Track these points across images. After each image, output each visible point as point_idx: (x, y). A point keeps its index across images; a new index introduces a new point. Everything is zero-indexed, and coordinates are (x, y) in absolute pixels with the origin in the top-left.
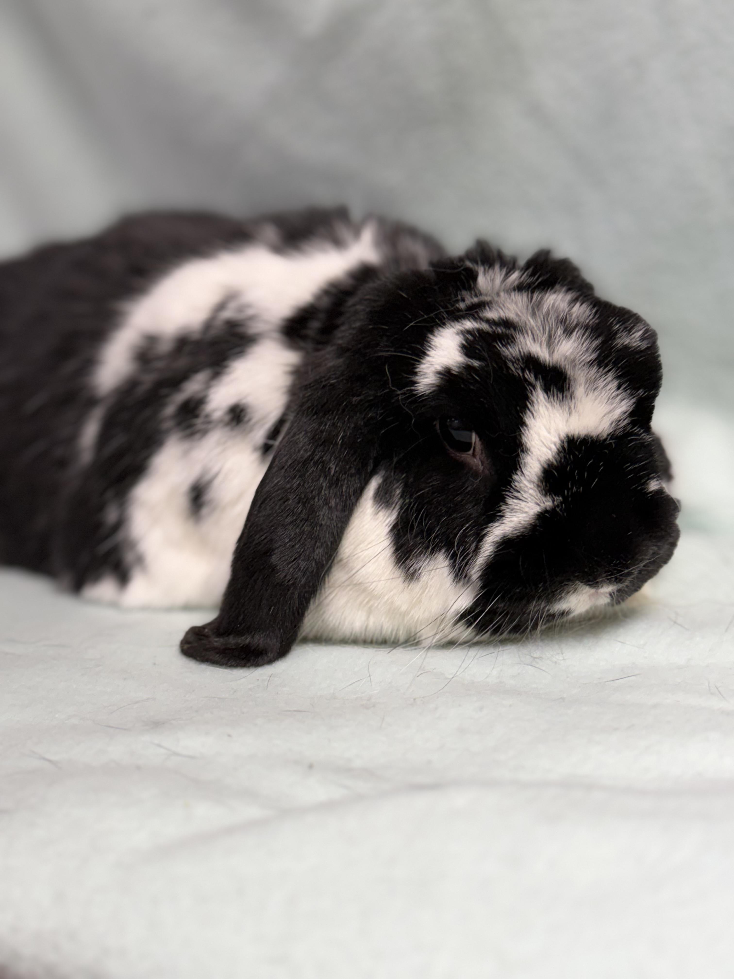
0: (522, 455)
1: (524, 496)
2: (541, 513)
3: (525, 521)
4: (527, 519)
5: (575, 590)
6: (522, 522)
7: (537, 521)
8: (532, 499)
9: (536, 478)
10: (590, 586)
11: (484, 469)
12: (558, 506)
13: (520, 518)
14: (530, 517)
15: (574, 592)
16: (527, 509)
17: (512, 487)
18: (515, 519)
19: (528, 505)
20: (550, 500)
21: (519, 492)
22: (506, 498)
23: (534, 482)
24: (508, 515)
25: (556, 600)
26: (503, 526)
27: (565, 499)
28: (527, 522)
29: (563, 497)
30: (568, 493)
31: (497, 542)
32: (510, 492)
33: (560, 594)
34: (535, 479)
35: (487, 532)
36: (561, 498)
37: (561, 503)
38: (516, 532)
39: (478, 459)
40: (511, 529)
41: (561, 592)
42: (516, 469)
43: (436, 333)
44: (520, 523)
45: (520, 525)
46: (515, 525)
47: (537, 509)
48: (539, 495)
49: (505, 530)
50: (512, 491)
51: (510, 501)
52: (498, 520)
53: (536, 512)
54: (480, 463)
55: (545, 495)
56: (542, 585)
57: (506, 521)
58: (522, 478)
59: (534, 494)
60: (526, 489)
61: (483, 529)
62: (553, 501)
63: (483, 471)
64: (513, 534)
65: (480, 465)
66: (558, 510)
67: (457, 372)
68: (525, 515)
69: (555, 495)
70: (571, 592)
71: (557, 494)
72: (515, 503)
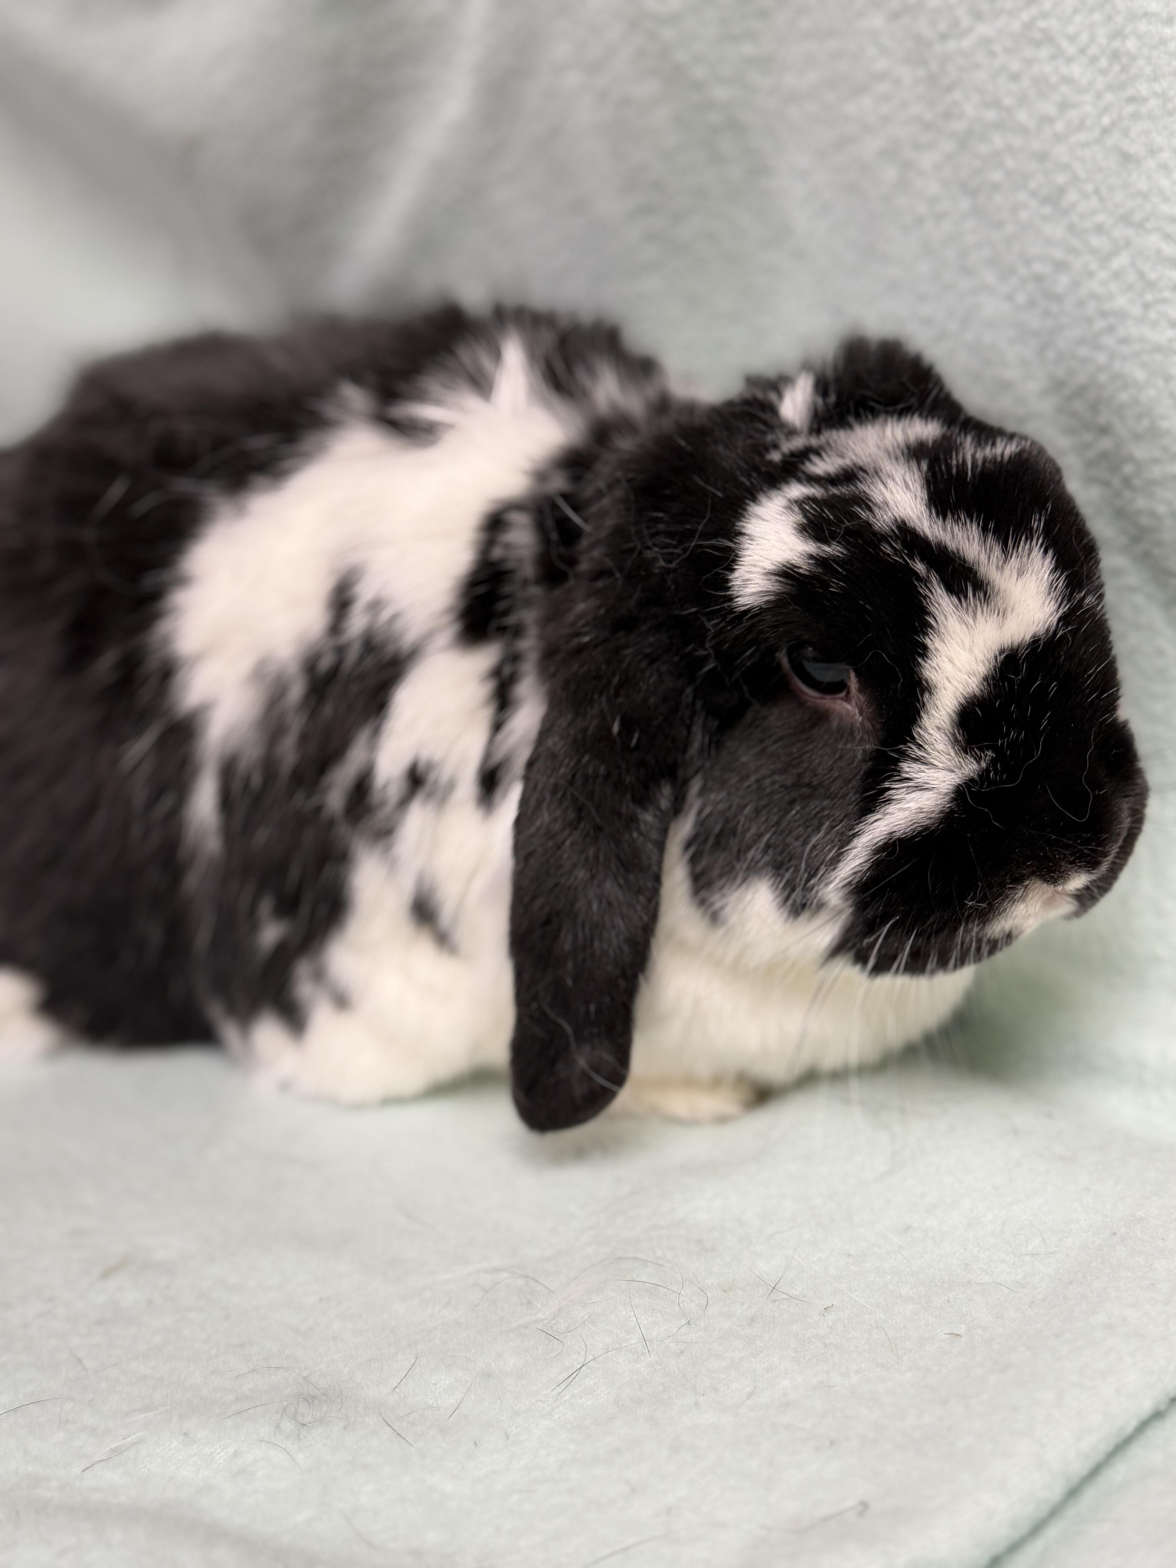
2: (960, 784)
6: (928, 809)
7: (954, 803)
9: (949, 722)
10: (1047, 881)
11: (863, 720)
13: (922, 802)
16: (933, 783)
18: (913, 805)
20: (973, 760)
21: (923, 748)
22: (901, 761)
25: (994, 915)
26: (886, 820)
27: (999, 753)
29: (994, 752)
30: (1002, 742)
31: (876, 847)
35: (858, 831)
36: (991, 754)
37: (993, 762)
38: (914, 827)
39: (854, 704)
41: (1004, 901)
44: (922, 811)
45: (921, 815)
46: (913, 815)
48: (953, 753)
52: (880, 808)
54: (857, 711)
55: (965, 753)
56: (972, 896)
57: (893, 809)
60: (933, 743)
62: (979, 763)
63: (862, 723)
65: (858, 715)
67: (806, 570)
68: (930, 794)
69: (981, 752)
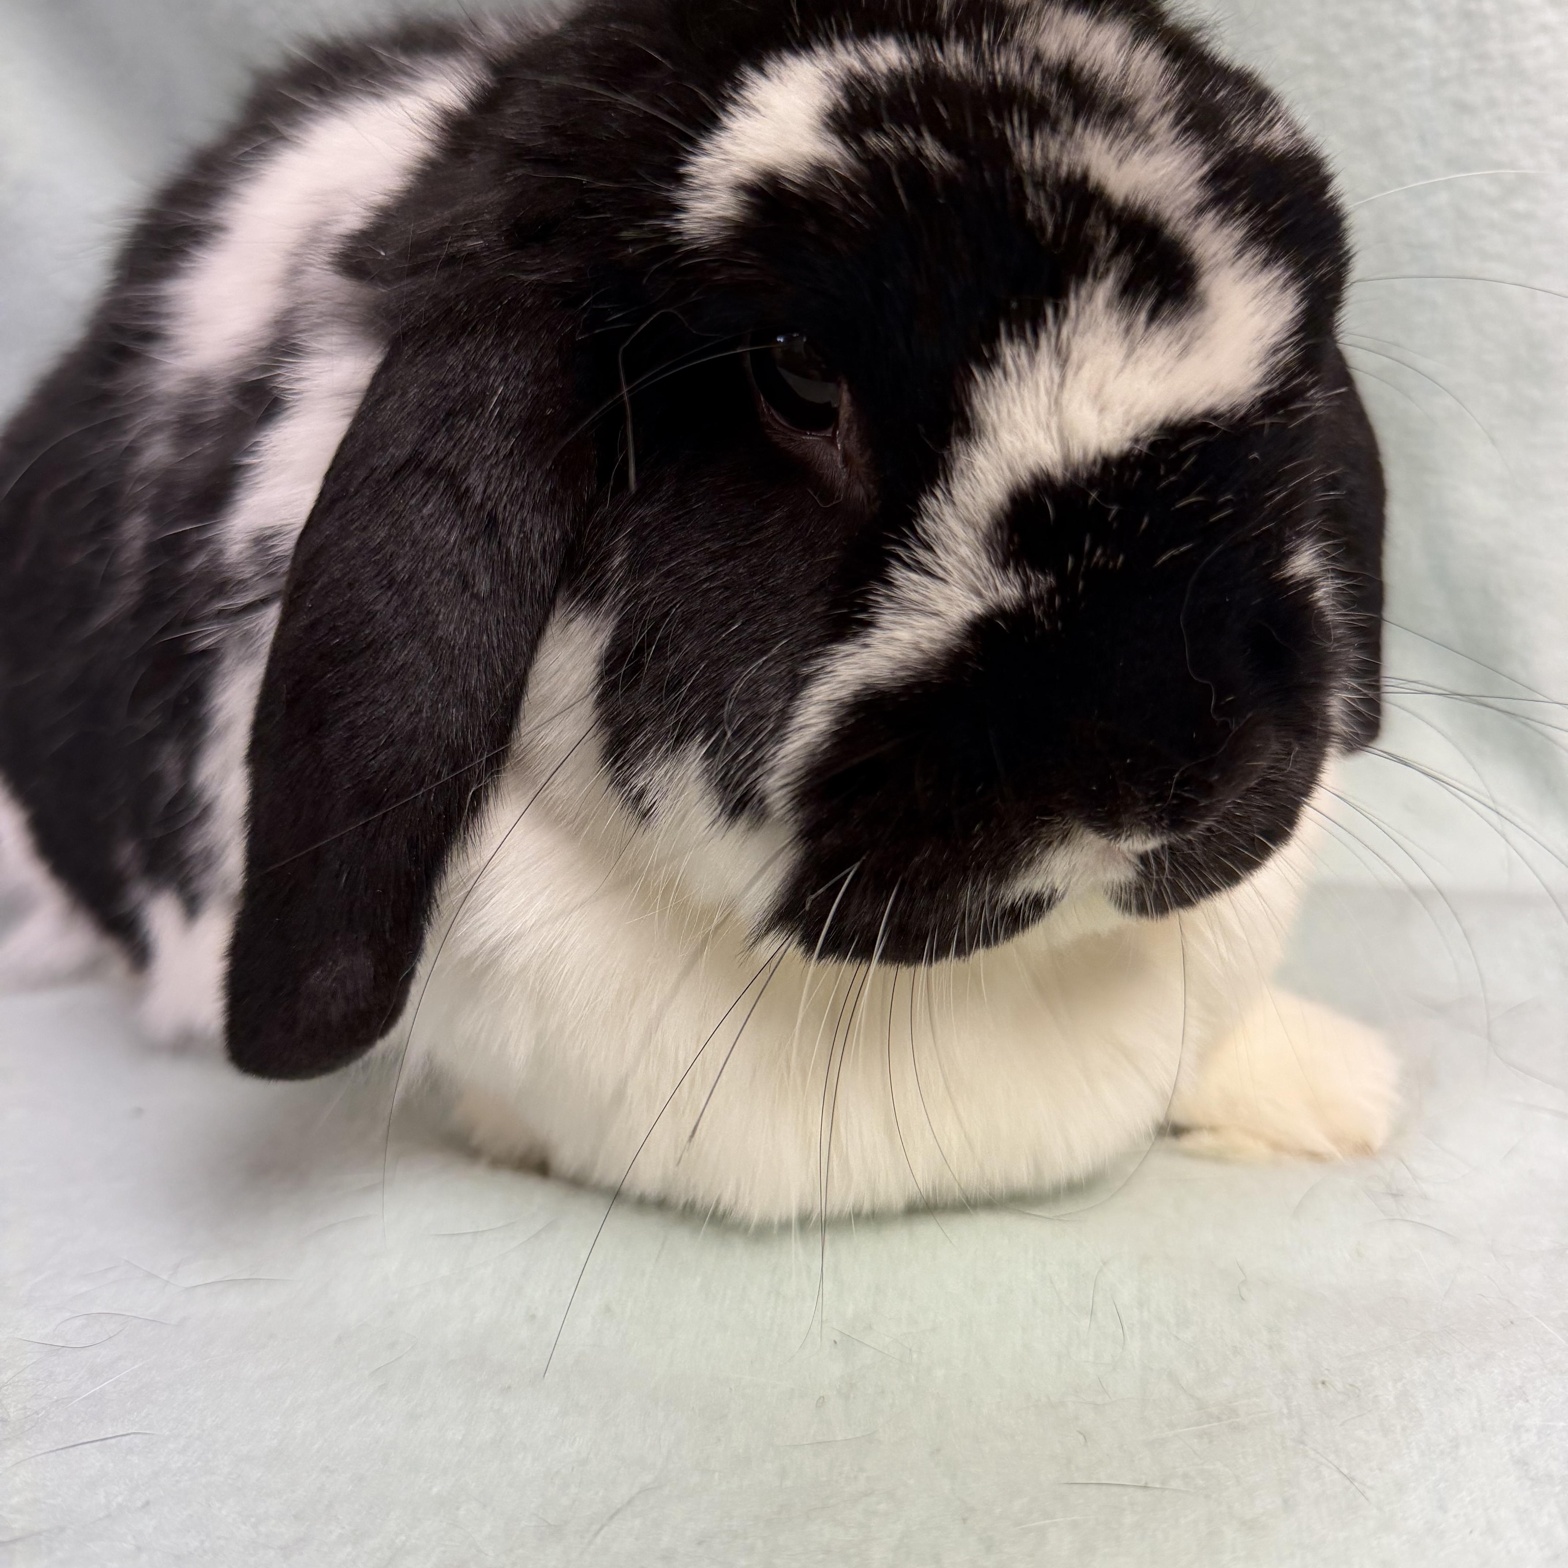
0: (958, 446)
1: (943, 563)
2: (981, 618)
3: (932, 640)
4: (940, 635)
5: (1065, 837)
6: (925, 645)
7: (968, 644)
8: (963, 576)
9: (987, 515)
10: (1099, 830)
11: (849, 477)
12: (1039, 600)
13: (920, 632)
14: (948, 629)
15: (1062, 843)
16: (942, 606)
17: (915, 532)
18: (904, 634)
19: (946, 590)
20: (1017, 582)
21: (929, 548)
22: (888, 564)
23: (974, 526)
24: (886, 618)
25: (1018, 867)
26: (865, 654)
27: (1064, 585)
28: (938, 646)
29: (1058, 578)
30: (1076, 566)
31: (842, 705)
32: (907, 547)
33: (1031, 848)
34: (983, 519)
35: (818, 670)
36: (1051, 580)
37: (1051, 592)
38: (903, 674)
40: (889, 665)
41: (1033, 844)
42: (933, 483)
43: (771, 67)
44: (917, 647)
45: (916, 655)
46: (903, 654)
47: (974, 606)
48: (986, 564)
49: (868, 666)
50: (912, 546)
51: (899, 575)
52: (856, 635)
53: (968, 616)
54: (840, 460)
55: (1004, 567)
56: (982, 828)
57: (877, 637)
58: (947, 510)
59: (972, 561)
60: (951, 544)
61: (806, 660)
62: (1025, 587)
64: (894, 679)
65: (843, 469)
66: (1037, 612)
68: (934, 622)
69: (1033, 569)
70: (1055, 844)
71: (1039, 566)
72: (914, 583)
